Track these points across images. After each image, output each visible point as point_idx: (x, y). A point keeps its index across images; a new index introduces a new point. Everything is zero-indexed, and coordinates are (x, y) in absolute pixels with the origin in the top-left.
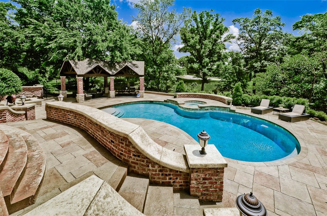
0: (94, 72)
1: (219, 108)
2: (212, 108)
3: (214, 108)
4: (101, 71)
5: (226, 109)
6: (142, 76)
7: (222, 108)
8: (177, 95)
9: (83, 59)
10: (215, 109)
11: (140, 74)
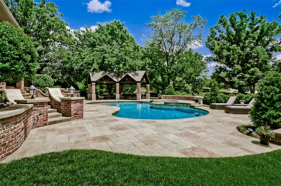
0: (104, 79)
1: (182, 104)
2: (177, 104)
3: (179, 104)
4: (109, 79)
5: (188, 105)
6: (139, 82)
7: (185, 105)
8: (162, 97)
9: (99, 71)
10: (180, 106)
11: (137, 80)
